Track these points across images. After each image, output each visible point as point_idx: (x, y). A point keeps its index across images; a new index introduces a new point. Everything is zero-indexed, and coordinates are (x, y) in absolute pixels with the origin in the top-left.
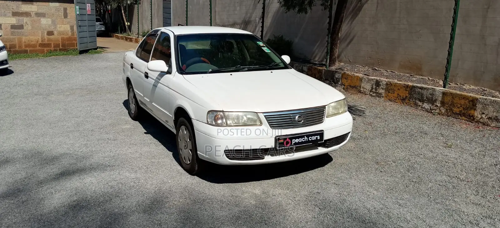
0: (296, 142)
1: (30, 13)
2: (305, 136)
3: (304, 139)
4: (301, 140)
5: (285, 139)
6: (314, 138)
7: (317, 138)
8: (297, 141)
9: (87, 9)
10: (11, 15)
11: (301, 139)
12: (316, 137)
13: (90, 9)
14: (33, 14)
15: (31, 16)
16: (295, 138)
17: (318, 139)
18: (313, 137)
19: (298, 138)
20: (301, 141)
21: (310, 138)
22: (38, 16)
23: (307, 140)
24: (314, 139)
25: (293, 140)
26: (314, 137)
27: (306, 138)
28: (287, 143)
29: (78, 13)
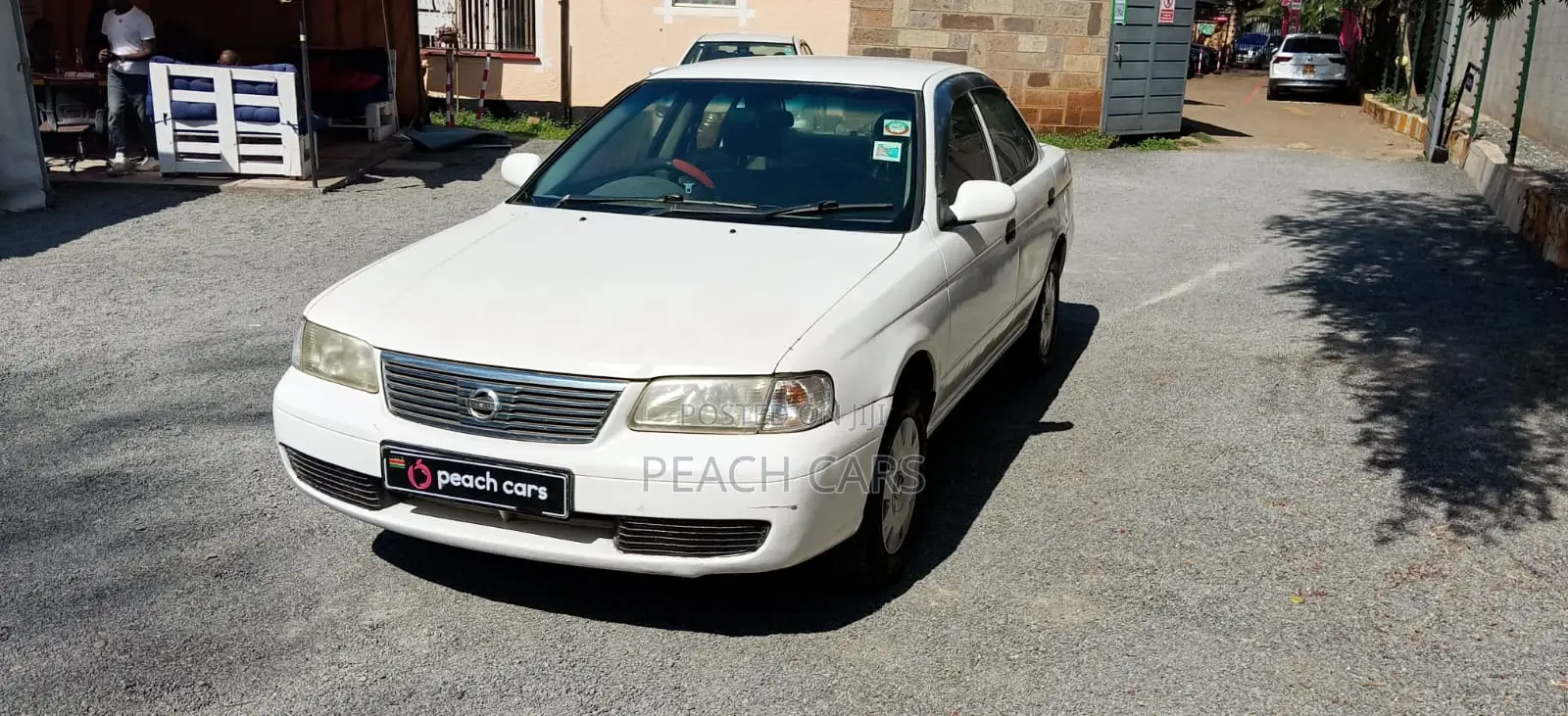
0: (450, 483)
1: (991, 20)
2: (488, 473)
3: (481, 483)
4: (471, 482)
5: (410, 461)
6: (525, 490)
7: (535, 493)
8: (455, 479)
9: (1163, 7)
10: (937, 23)
11: (471, 478)
12: (531, 487)
13: (1173, 7)
14: (998, 23)
15: (992, 28)
16: (452, 468)
17: (540, 497)
18: (519, 485)
19: (462, 470)
20: (471, 485)
21: (509, 487)
22: (1012, 29)
23: (496, 490)
24: (523, 493)
25: (440, 473)
26: (523, 486)
27: (489, 480)
28: (420, 477)
29: (1120, 18)
